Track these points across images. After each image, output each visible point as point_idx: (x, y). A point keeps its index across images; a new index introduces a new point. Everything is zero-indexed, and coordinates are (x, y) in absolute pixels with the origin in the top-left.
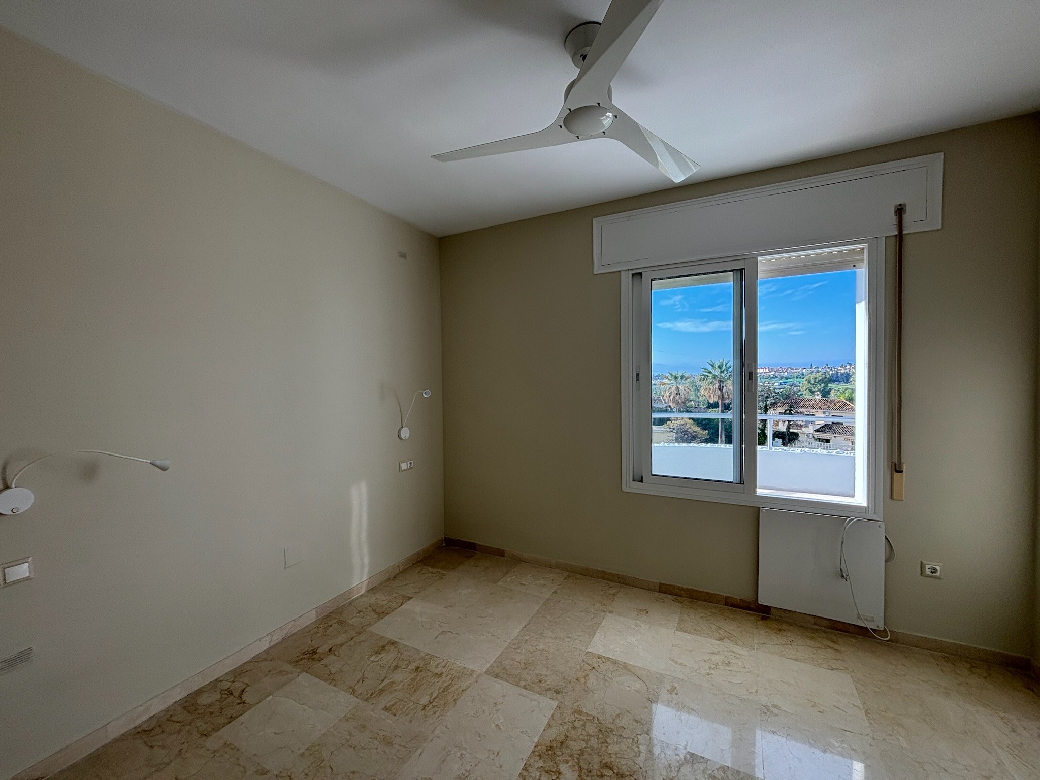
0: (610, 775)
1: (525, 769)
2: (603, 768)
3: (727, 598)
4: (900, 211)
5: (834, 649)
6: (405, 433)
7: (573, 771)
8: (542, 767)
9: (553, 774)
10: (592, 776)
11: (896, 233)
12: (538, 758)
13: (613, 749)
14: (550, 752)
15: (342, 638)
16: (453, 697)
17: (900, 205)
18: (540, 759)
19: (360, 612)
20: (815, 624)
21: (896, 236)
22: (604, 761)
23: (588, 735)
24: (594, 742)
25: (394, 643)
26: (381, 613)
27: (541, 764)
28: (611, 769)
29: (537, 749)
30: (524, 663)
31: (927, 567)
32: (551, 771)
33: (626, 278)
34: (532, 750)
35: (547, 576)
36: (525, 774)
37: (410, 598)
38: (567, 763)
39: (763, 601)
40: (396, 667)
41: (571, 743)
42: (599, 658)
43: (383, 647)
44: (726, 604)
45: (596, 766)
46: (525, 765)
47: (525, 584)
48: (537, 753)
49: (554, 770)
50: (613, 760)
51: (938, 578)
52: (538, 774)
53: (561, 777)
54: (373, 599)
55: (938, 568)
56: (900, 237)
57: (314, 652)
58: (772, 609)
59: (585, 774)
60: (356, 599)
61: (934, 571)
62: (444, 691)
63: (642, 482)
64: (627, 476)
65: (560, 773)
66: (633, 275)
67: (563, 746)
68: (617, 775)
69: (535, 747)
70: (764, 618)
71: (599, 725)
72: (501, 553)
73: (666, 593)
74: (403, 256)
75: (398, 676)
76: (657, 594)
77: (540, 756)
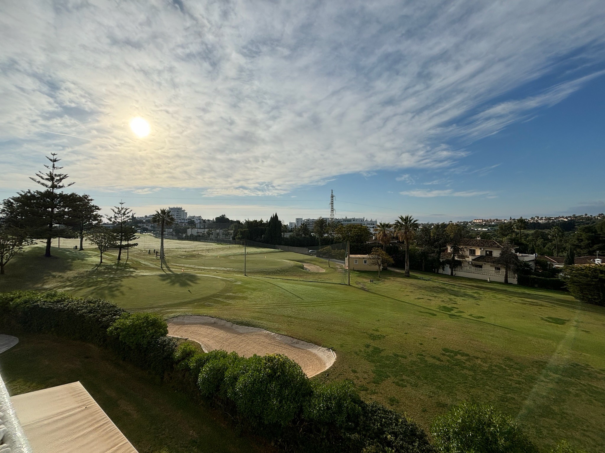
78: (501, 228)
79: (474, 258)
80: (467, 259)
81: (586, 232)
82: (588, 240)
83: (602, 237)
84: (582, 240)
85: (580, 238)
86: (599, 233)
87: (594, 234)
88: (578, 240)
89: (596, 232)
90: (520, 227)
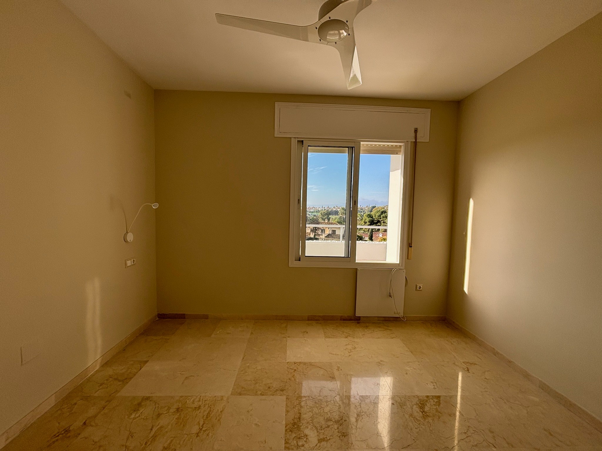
0: (332, 424)
1: (286, 443)
2: (327, 422)
3: (341, 316)
4: (416, 131)
5: (389, 329)
6: (130, 237)
7: (313, 431)
8: (295, 437)
9: (303, 438)
10: (324, 429)
11: (414, 141)
12: (290, 433)
13: (327, 409)
14: (296, 426)
15: (92, 411)
16: (216, 418)
17: (416, 128)
18: (292, 433)
19: (101, 385)
20: (378, 320)
21: (414, 142)
22: (326, 418)
23: (311, 407)
24: (315, 410)
25: (148, 398)
26: (125, 380)
27: (294, 435)
28: (331, 421)
29: (287, 428)
30: (254, 380)
31: (418, 286)
32: (302, 437)
33: (294, 142)
34: (284, 430)
35: (242, 325)
36: (287, 445)
37: (146, 362)
38: (308, 428)
39: (358, 314)
40: (159, 415)
41: (304, 416)
42: (295, 364)
43: (139, 405)
44: (341, 320)
45: (323, 423)
46: (285, 441)
47: (230, 333)
48: (289, 430)
49: (303, 435)
50: (330, 415)
51: (421, 290)
52: (295, 442)
53: (308, 437)
54: (110, 371)
55: (421, 286)
56: (416, 143)
57: (67, 431)
58: (361, 317)
59: (320, 429)
60: (93, 375)
61: (420, 287)
62: (207, 417)
63: (300, 260)
64: (292, 258)
65: (307, 436)
66: (298, 141)
67: (301, 420)
68: (335, 422)
69: (286, 427)
70: (358, 323)
71: (313, 400)
72: (206, 317)
73: (311, 320)
74: (129, 96)
75: (163, 421)
76: (307, 322)
77: (291, 431)
78: (322, 214)
79: (326, 235)
80: (321, 236)
81: (368, 218)
82: (369, 222)
83: (375, 220)
84: (366, 222)
85: (366, 221)
86: (374, 218)
87: (371, 218)
88: (364, 222)
89: (372, 217)
90: (343, 213)
